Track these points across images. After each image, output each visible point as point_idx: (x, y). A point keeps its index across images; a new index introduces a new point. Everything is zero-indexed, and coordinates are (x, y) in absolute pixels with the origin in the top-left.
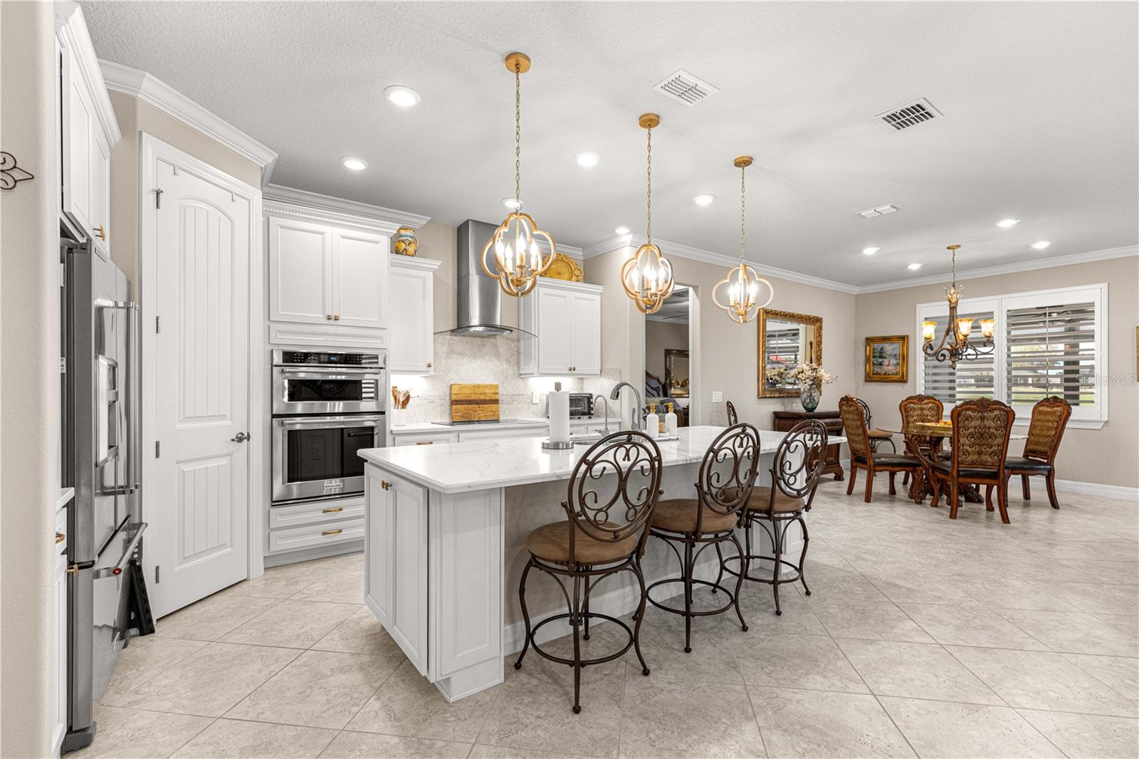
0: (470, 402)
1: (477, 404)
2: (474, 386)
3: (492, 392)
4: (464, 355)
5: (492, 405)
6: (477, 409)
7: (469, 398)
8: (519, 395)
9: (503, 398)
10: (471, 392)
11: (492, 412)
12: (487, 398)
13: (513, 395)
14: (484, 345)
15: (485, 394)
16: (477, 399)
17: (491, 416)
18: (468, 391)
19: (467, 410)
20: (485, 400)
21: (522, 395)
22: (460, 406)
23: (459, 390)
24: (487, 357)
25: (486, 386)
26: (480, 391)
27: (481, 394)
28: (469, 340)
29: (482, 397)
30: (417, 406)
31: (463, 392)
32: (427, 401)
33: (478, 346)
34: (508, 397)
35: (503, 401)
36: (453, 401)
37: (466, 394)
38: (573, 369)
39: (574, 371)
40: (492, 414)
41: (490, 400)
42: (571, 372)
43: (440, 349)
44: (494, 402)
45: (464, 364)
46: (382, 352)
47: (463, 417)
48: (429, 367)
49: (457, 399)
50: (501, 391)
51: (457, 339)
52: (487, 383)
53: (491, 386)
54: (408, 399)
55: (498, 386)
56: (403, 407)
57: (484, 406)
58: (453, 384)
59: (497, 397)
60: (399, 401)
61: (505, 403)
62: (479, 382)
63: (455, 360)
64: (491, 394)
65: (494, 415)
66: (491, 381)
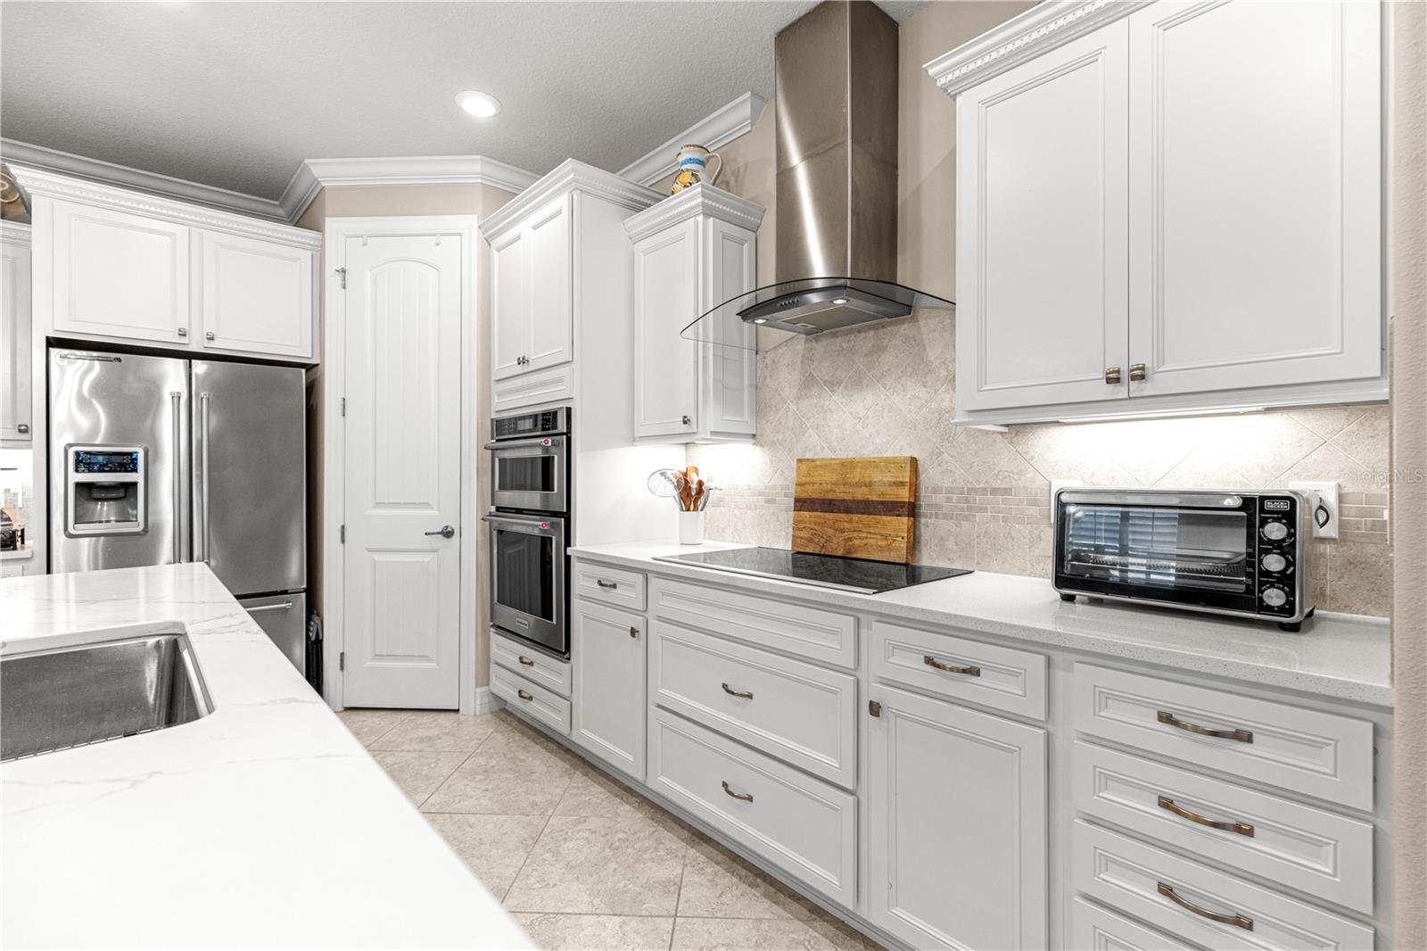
0: (829, 505)
1: (848, 511)
3: (888, 478)
4: (833, 384)
5: (889, 518)
6: (847, 525)
7: (830, 496)
8: (995, 491)
9: (939, 498)
10: (834, 478)
11: (885, 537)
12: (875, 498)
13: (975, 490)
14: (881, 349)
15: (869, 485)
16: (848, 497)
17: (881, 548)
18: (829, 477)
20: (867, 502)
21: (1007, 491)
22: (807, 513)
23: (809, 474)
24: (889, 381)
25: (872, 464)
26: (856, 476)
27: (858, 485)
28: (845, 345)
29: (860, 494)
30: (748, 507)
31: (817, 479)
34: (955, 497)
35: (936, 506)
36: (797, 500)
37: (824, 485)
38: (1125, 376)
39: (1134, 384)
40: (884, 543)
41: (882, 503)
42: (1120, 391)
43: (786, 379)
44: (891, 508)
45: (833, 408)
46: (565, 405)
47: (811, 541)
48: (685, 422)
49: (804, 496)
50: (929, 477)
51: (819, 347)
52: (889, 454)
53: (889, 462)
54: (700, 492)
55: (914, 461)
56: (696, 509)
57: (865, 516)
58: (800, 461)
59: (904, 495)
60: (691, 495)
61: (945, 516)
62: (869, 452)
63: (815, 401)
64: (884, 485)
65: (889, 548)
66: (901, 447)
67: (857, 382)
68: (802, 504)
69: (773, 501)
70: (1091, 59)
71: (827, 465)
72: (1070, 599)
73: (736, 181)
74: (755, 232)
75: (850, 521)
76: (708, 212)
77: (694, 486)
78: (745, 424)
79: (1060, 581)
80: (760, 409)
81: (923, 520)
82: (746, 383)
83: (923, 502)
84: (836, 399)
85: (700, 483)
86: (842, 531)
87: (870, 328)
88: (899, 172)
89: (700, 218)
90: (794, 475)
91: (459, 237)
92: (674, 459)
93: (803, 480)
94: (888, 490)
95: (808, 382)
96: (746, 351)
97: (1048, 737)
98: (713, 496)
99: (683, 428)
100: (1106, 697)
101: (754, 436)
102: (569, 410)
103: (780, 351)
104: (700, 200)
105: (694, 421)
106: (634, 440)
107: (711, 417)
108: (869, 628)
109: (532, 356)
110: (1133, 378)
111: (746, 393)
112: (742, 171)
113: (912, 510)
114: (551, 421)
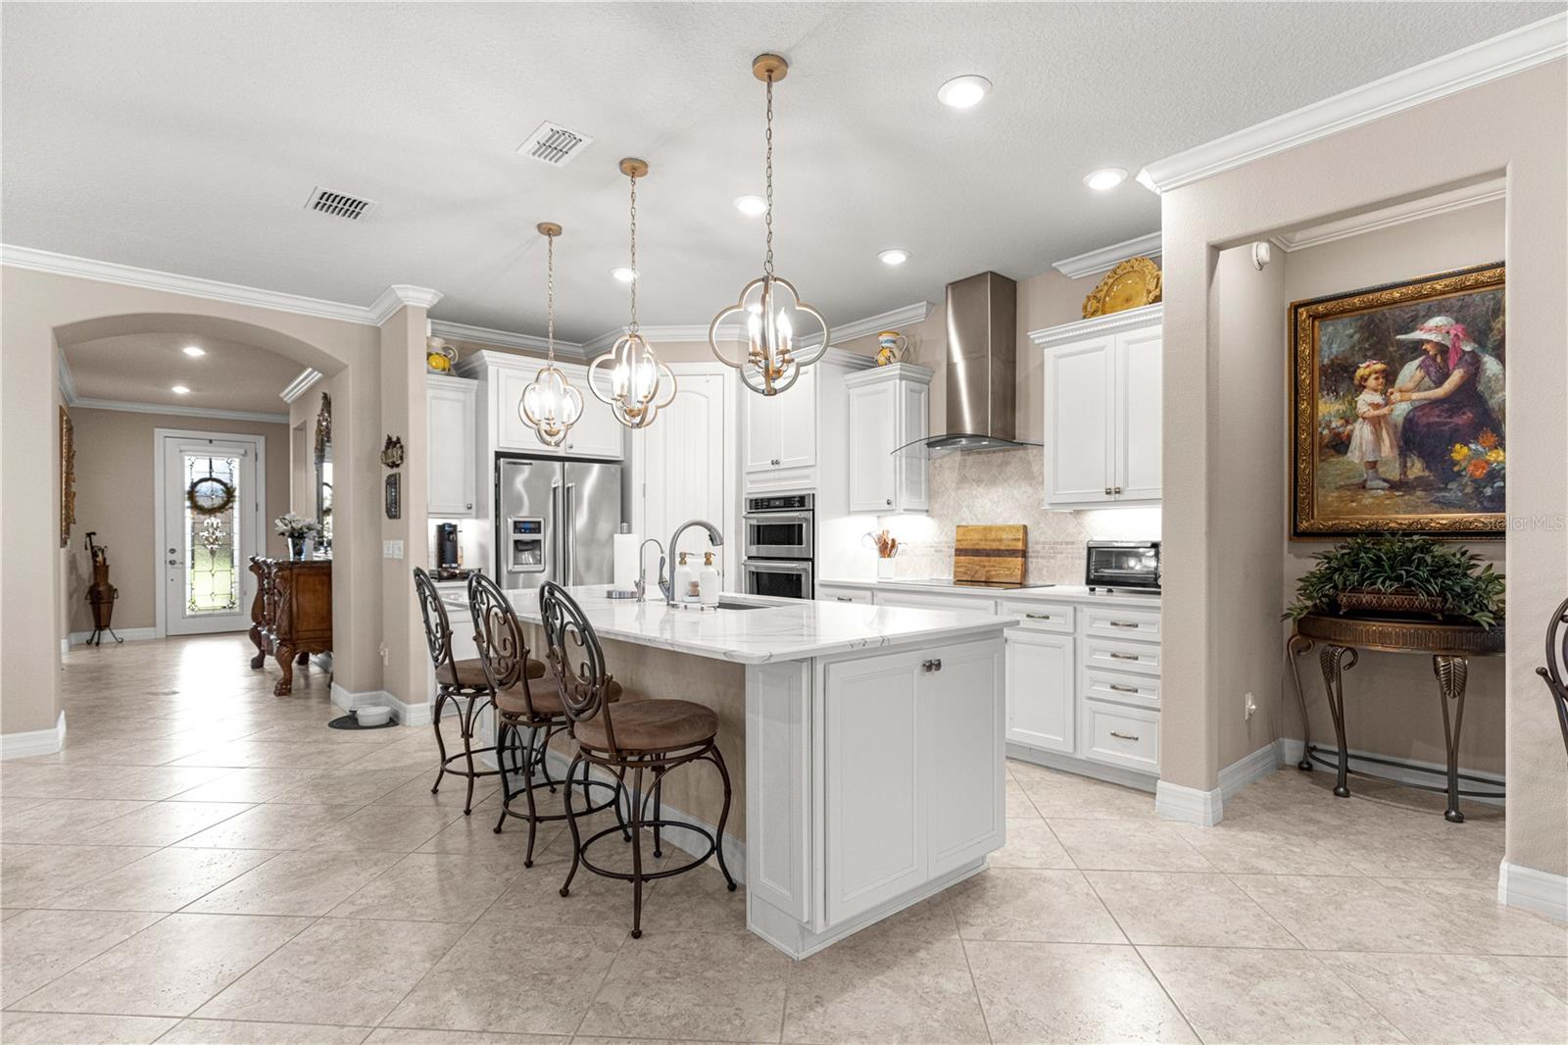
0: (976, 552)
1: (988, 555)
2: (985, 528)
3: (1011, 536)
4: (979, 482)
5: (1010, 559)
6: (987, 564)
7: (978, 547)
8: (1067, 543)
9: (1039, 547)
10: (980, 536)
11: (1009, 569)
12: (1003, 548)
13: (1057, 543)
14: (1007, 463)
15: (1000, 540)
16: (988, 548)
17: (1007, 575)
18: (976, 536)
19: (973, 564)
20: (999, 550)
21: (1073, 543)
22: (963, 558)
23: (964, 534)
24: (1012, 482)
25: (1002, 529)
26: (993, 535)
27: (993, 540)
28: (986, 459)
29: (995, 545)
30: (923, 555)
31: (969, 538)
32: (932, 550)
33: (1000, 466)
34: (1047, 547)
35: (1037, 551)
36: (956, 550)
37: (974, 540)
38: (1113, 491)
39: (1117, 495)
40: (1008, 573)
41: (1007, 550)
42: (1112, 497)
43: (949, 477)
44: (1012, 553)
45: (979, 495)
46: (811, 492)
47: (965, 573)
48: (888, 504)
49: (961, 547)
50: (1031, 537)
51: (970, 459)
52: (1011, 523)
53: (1012, 528)
54: (893, 546)
55: (1025, 527)
56: (889, 556)
57: (998, 558)
58: (958, 527)
59: (1020, 546)
60: (887, 548)
61: (1041, 557)
62: (999, 522)
63: (967, 491)
64: (1009, 541)
65: (1011, 575)
66: (1018, 520)
67: (993, 482)
68: (959, 552)
69: (941, 551)
70: (1102, 348)
71: (974, 529)
72: (1093, 590)
73: (915, 349)
74: (928, 384)
75: (989, 561)
76: (902, 378)
77: (890, 542)
78: (923, 503)
79: (1089, 581)
80: (931, 495)
81: (1030, 560)
82: (923, 478)
83: (1030, 550)
84: (980, 490)
85: (893, 541)
86: (984, 567)
87: (1000, 451)
88: (1017, 365)
89: (898, 381)
90: (954, 534)
91: (721, 377)
92: (869, 526)
93: (960, 538)
94: (1011, 543)
95: (962, 480)
96: (923, 460)
97: (1075, 640)
98: (900, 548)
99: (887, 507)
100: (1095, 619)
101: (927, 511)
102: (813, 495)
103: (945, 459)
104: (898, 372)
105: (894, 503)
106: (849, 513)
107: (904, 500)
108: (1002, 605)
109: (782, 460)
110: (1116, 492)
111: (923, 484)
112: (919, 344)
113: (1024, 554)
114: (799, 502)
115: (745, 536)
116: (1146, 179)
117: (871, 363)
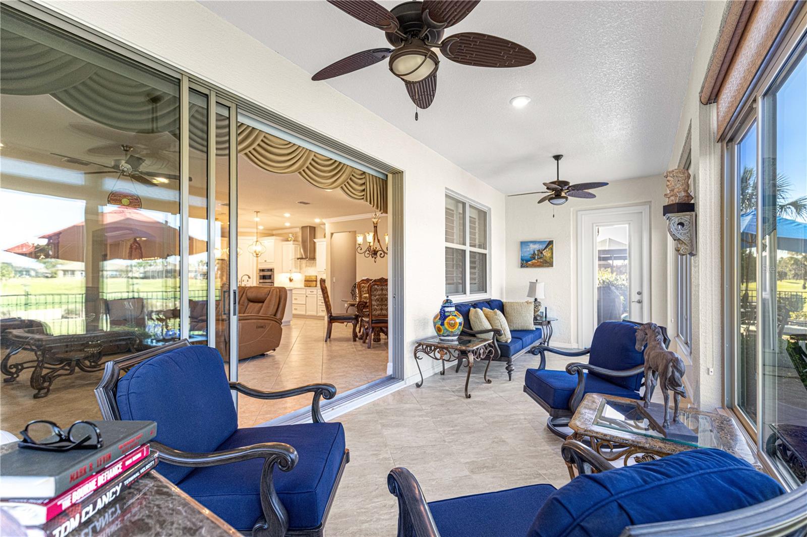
0: (307, 281)
4: (309, 266)
12: (312, 280)
16: (310, 280)
25: (312, 276)
30: (298, 281)
32: (300, 280)
33: (312, 263)
37: (307, 278)
43: (304, 265)
44: (314, 281)
53: (314, 276)
55: (316, 276)
57: (312, 282)
58: (305, 276)
60: (291, 280)
63: (306, 268)
64: (313, 278)
65: (314, 285)
67: (312, 266)
68: (305, 281)
69: (302, 280)
71: (307, 276)
75: (310, 282)
78: (298, 270)
80: (300, 269)
82: (298, 266)
84: (309, 268)
85: (292, 278)
86: (308, 283)
89: (292, 245)
92: (289, 275)
93: (305, 278)
95: (306, 266)
97: (317, 295)
98: (294, 280)
99: (290, 271)
101: (300, 272)
102: (274, 269)
104: (292, 243)
105: (292, 270)
106: (283, 273)
107: (294, 270)
108: (307, 290)
109: (267, 261)
114: (271, 270)
115: (258, 278)
116: (324, 221)
117: (288, 241)
